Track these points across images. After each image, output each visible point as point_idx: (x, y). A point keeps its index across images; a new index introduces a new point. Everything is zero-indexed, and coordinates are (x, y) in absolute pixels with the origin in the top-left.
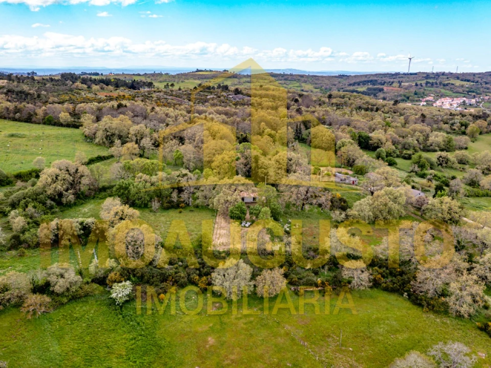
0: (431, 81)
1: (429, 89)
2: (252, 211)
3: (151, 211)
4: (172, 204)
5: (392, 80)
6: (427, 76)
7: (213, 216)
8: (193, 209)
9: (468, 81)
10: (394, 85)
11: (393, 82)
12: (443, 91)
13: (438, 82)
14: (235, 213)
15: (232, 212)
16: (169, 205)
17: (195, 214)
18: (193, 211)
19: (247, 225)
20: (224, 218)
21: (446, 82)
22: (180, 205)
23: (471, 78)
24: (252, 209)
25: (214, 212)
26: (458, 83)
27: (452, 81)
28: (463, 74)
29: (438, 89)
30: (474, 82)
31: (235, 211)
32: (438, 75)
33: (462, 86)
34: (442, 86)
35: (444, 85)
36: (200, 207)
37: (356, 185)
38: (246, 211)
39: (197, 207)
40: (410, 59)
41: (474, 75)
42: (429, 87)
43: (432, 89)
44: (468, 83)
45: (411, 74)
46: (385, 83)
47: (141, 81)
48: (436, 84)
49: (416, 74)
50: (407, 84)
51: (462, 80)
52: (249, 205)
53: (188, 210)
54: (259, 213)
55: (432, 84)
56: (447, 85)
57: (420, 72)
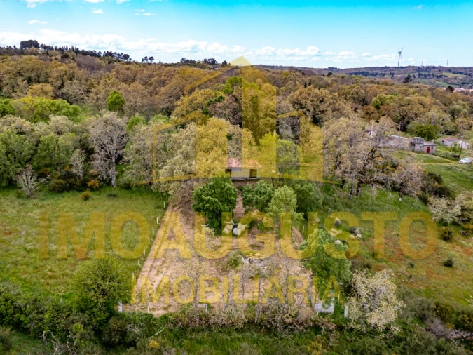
0: (423, 73)
1: (423, 80)
2: (250, 195)
3: (19, 196)
4: (72, 180)
5: (383, 72)
6: (418, 69)
7: (159, 208)
8: (117, 192)
9: (461, 73)
10: (386, 76)
11: (385, 74)
12: (437, 82)
13: (431, 74)
14: (208, 202)
15: (199, 197)
16: (64, 182)
17: (119, 203)
18: (115, 196)
19: (237, 231)
20: (185, 213)
21: (439, 75)
22: (89, 184)
23: (463, 71)
24: (249, 191)
25: (160, 198)
26: (450, 75)
27: (444, 74)
28: (454, 68)
29: (432, 80)
30: (466, 74)
31: (207, 195)
32: (428, 68)
33: (456, 78)
34: (435, 78)
35: (437, 77)
36: (134, 189)
37: (433, 154)
38: (235, 196)
39: (128, 187)
40: (400, 52)
41: (465, 68)
42: (422, 78)
43: (426, 80)
44: (461, 76)
45: (401, 67)
46: (377, 74)
47: (115, 53)
48: (429, 75)
49: (406, 67)
50: (399, 76)
51: (454, 73)
52: (243, 184)
53: (104, 195)
54: (268, 201)
55: (425, 76)
56: (441, 76)
57: (410, 66)
